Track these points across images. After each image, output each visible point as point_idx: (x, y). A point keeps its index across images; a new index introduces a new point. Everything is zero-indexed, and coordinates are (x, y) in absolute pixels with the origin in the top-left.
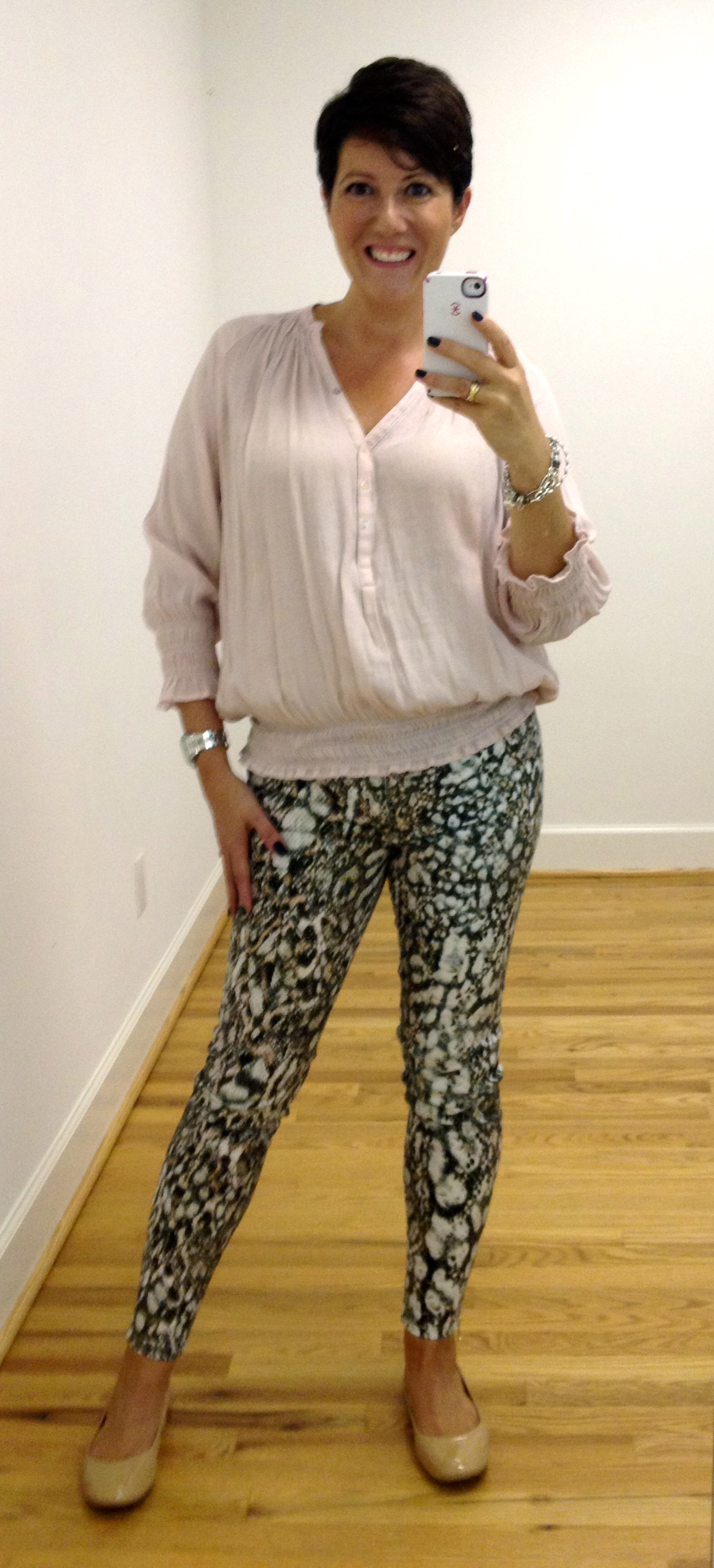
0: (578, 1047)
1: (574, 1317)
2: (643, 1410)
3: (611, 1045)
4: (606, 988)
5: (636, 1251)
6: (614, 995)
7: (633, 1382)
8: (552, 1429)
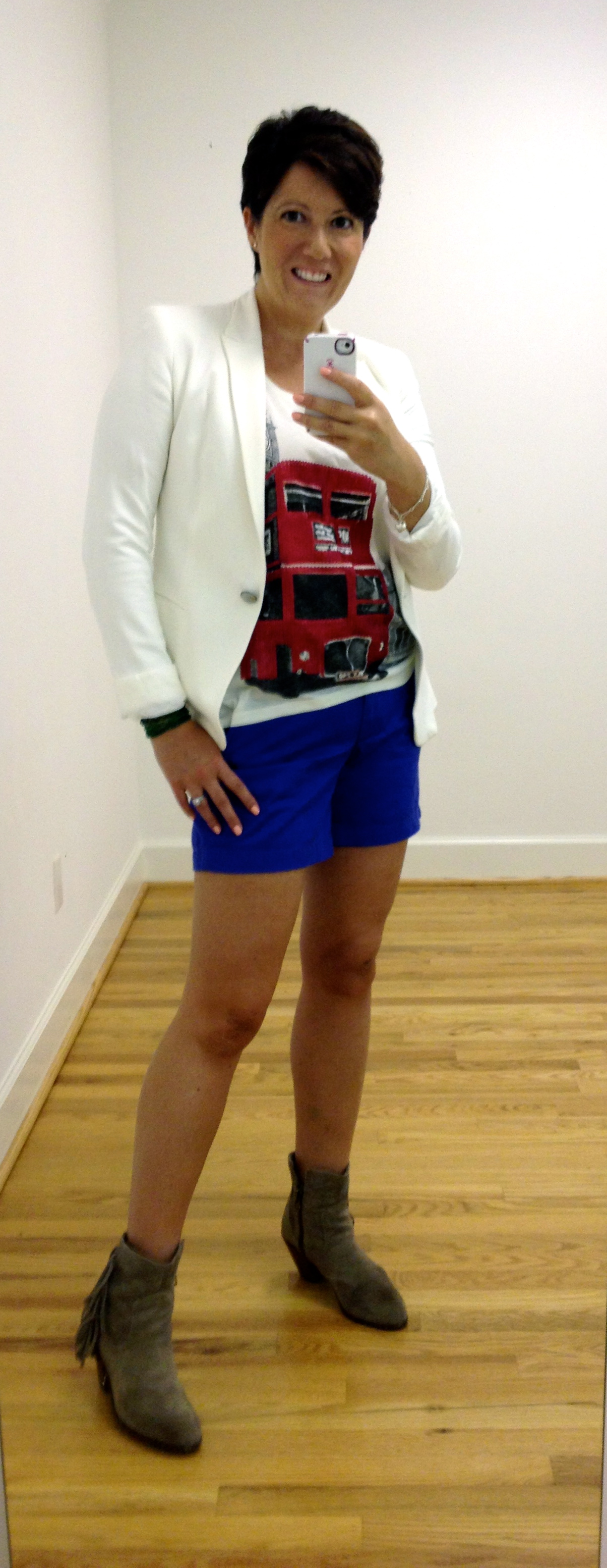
0: (458, 1032)
1: (461, 1259)
2: (523, 1334)
3: (489, 1029)
4: (483, 981)
5: (514, 1203)
6: (489, 987)
7: (514, 1311)
8: (444, 1350)
